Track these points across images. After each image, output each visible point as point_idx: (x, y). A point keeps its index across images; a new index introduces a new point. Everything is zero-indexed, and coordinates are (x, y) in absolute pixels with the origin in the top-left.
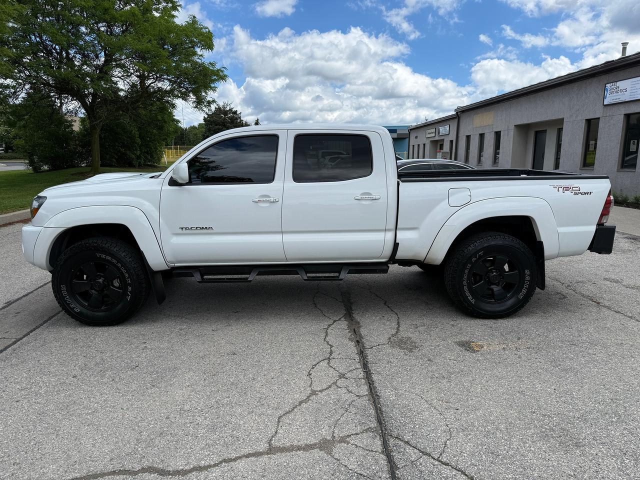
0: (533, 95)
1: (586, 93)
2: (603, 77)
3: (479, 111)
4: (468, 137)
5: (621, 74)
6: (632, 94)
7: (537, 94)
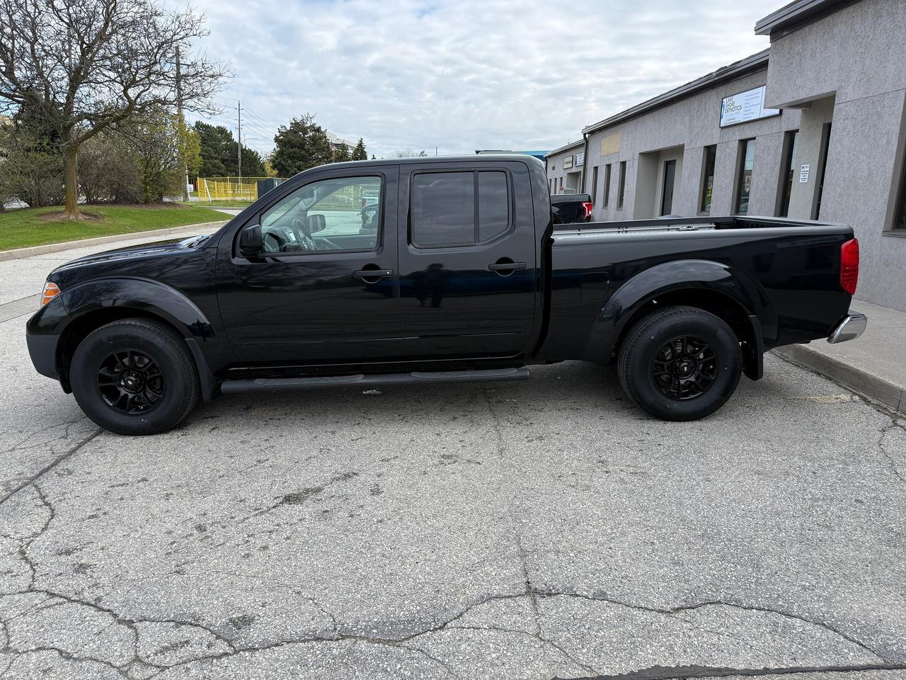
0: (657, 112)
1: (705, 110)
2: (721, 88)
3: (607, 132)
4: (596, 168)
5: (738, 84)
6: (747, 113)
7: (661, 110)
